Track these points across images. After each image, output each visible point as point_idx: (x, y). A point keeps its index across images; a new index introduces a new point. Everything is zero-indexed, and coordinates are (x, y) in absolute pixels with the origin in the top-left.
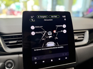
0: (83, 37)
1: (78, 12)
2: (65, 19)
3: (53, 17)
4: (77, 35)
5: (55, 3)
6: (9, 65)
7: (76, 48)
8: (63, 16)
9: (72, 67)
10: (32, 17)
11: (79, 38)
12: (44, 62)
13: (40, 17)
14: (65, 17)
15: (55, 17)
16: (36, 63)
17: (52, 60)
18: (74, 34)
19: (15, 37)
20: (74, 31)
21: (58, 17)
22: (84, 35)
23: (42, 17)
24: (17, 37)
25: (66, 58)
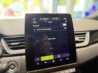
2: (66, 21)
4: (78, 36)
6: (12, 66)
7: (77, 50)
8: (64, 18)
9: (73, 68)
10: (34, 19)
11: (80, 39)
12: (46, 62)
13: (42, 20)
14: (66, 19)
15: (56, 19)
16: (38, 64)
17: (54, 61)
18: (75, 36)
19: (17, 38)
20: (75, 33)
21: (59, 19)
22: (84, 36)
23: (43, 19)
24: (19, 39)
25: (67, 59)
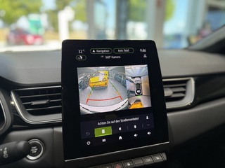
0: (184, 92)
1: (178, 37)
2: (145, 56)
3: (122, 51)
4: (171, 88)
5: (123, 16)
6: (34, 150)
8: (141, 50)
9: (161, 152)
11: (174, 93)
12: (104, 140)
13: (96, 52)
14: (144, 51)
15: (125, 51)
16: (89, 143)
17: (120, 138)
18: (164, 86)
19: (43, 91)
20: (163, 80)
21: (131, 50)
22: (185, 87)
23: (99, 51)
24: (47, 92)
25: (149, 133)
